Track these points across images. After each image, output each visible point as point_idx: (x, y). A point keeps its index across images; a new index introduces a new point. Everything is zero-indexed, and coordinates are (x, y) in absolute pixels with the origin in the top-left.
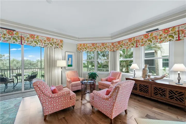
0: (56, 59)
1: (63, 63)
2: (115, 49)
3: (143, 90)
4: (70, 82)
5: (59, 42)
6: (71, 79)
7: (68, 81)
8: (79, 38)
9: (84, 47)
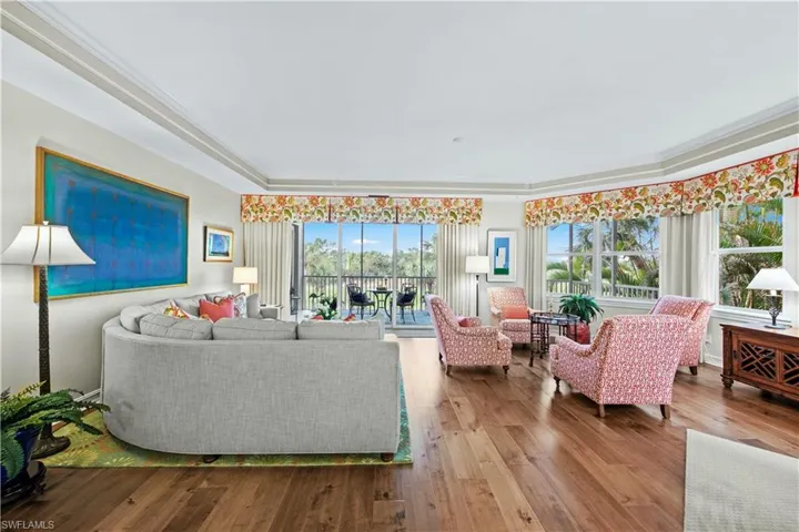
0: (463, 253)
1: (482, 265)
2: (690, 207)
3: (757, 364)
4: (498, 317)
5: (472, 204)
6: (503, 309)
7: (494, 315)
8: (531, 186)
9: (548, 211)
